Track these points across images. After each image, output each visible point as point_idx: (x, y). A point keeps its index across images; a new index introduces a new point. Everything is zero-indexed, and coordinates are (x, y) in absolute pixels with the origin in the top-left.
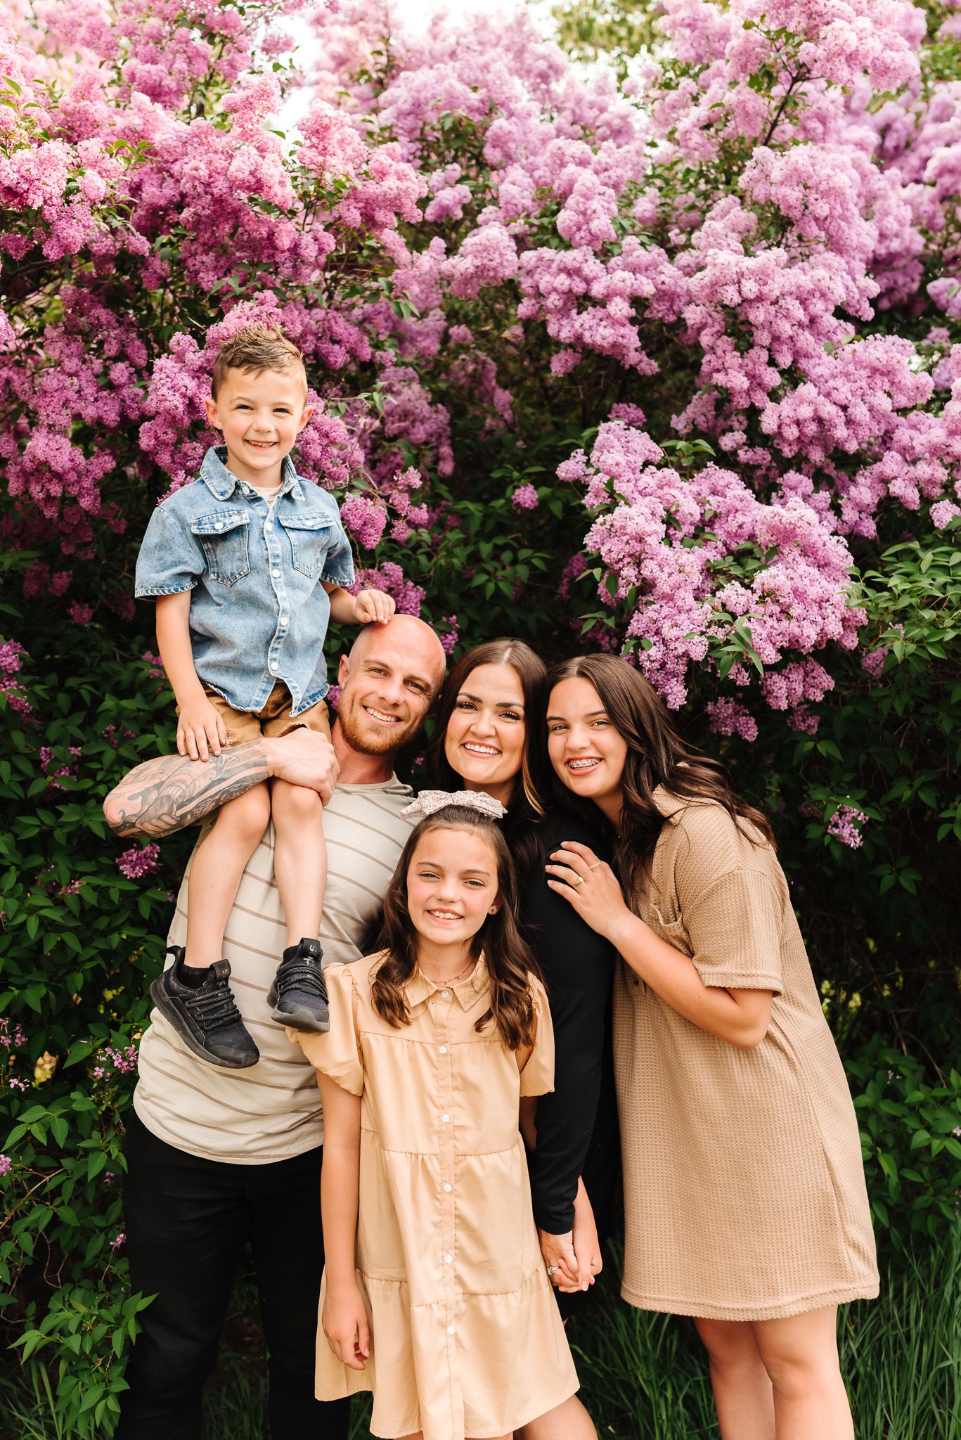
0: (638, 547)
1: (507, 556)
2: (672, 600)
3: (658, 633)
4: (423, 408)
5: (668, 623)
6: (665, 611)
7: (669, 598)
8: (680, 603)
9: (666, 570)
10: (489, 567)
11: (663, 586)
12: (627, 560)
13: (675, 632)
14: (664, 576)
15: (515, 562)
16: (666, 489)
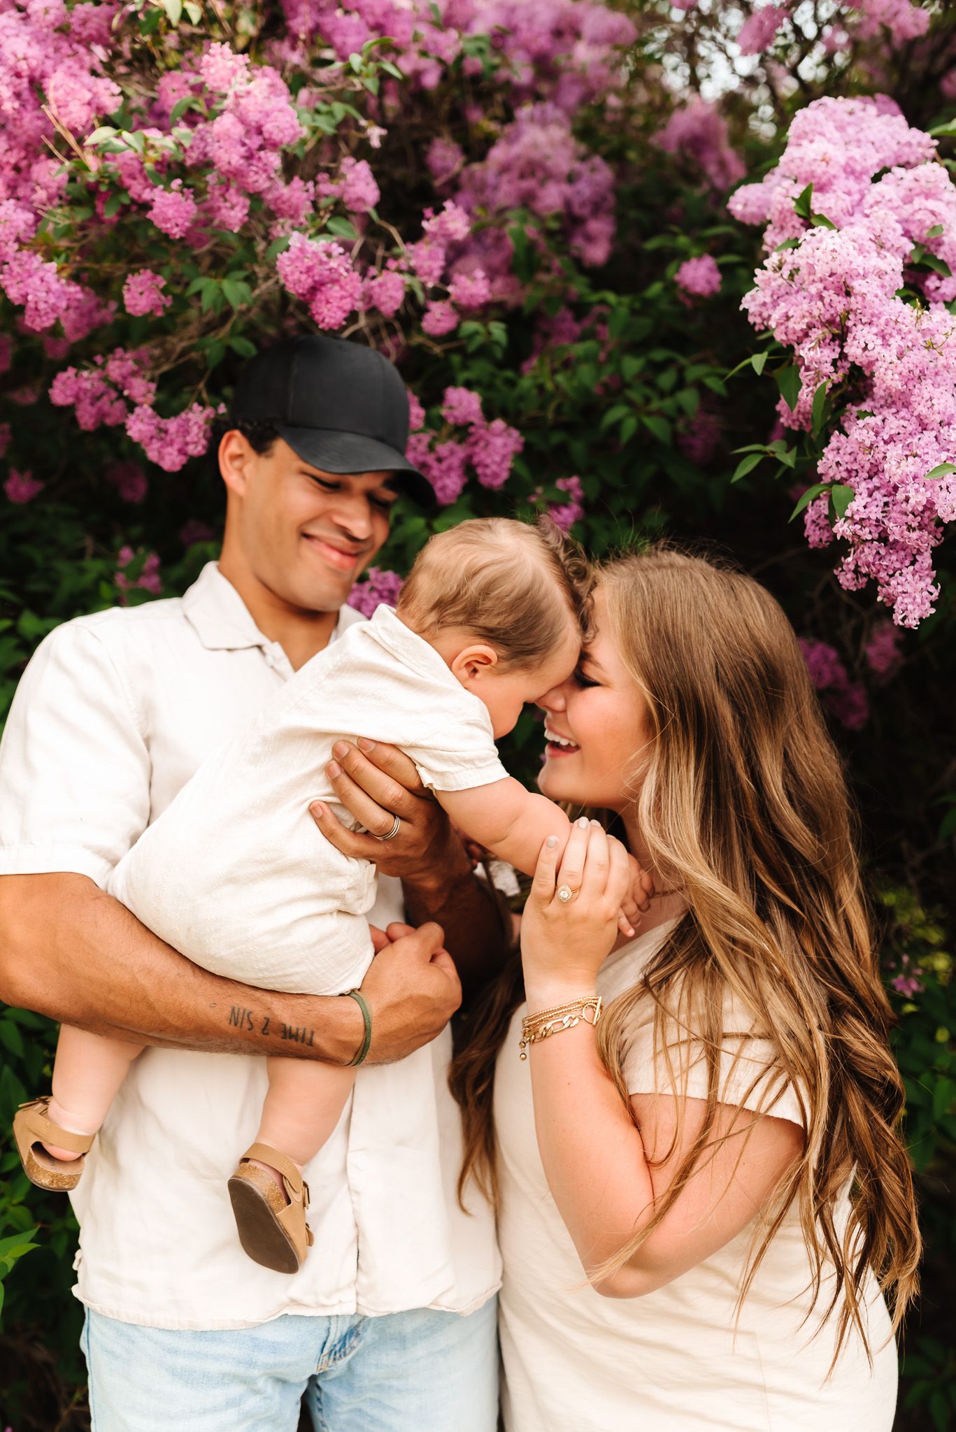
0: (840, 304)
1: (666, 380)
2: (907, 405)
3: (875, 471)
4: (562, 160)
5: (895, 451)
6: (894, 425)
7: (898, 401)
8: (921, 409)
9: (895, 342)
10: (635, 395)
11: (887, 378)
12: (817, 334)
13: (911, 466)
14: (890, 354)
15: (680, 385)
16: (919, 202)
